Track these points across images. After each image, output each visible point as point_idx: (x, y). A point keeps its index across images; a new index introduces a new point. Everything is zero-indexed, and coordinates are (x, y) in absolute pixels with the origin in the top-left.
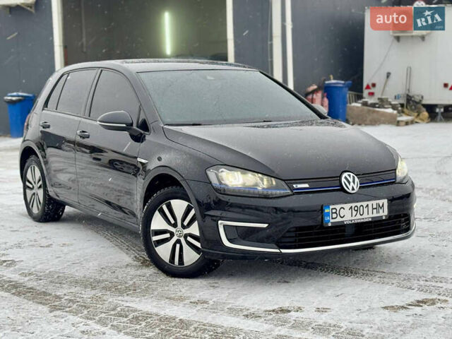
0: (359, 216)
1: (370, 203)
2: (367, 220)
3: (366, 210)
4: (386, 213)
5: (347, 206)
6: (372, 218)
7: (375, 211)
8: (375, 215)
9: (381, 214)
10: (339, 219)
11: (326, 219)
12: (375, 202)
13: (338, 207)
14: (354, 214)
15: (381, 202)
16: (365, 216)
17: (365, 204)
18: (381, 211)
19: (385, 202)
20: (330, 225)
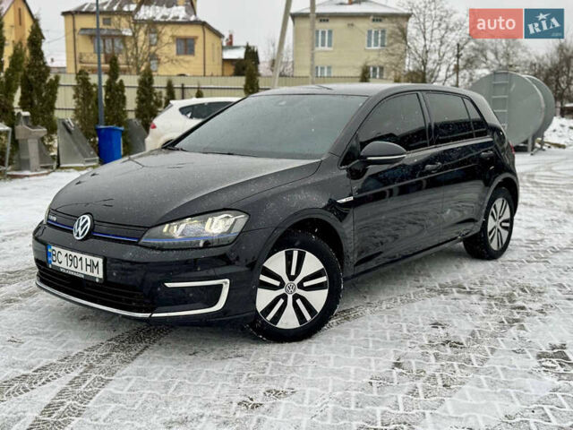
0: (73, 268)
1: (84, 257)
2: (79, 276)
3: (79, 263)
4: (101, 275)
5: (64, 252)
6: (85, 275)
7: (88, 267)
8: (89, 273)
9: (95, 274)
10: (57, 264)
11: (50, 259)
12: (89, 258)
13: (57, 249)
14: (69, 264)
15: (96, 260)
16: (79, 270)
17: (79, 256)
18: (95, 271)
19: (101, 261)
20: (50, 266)
